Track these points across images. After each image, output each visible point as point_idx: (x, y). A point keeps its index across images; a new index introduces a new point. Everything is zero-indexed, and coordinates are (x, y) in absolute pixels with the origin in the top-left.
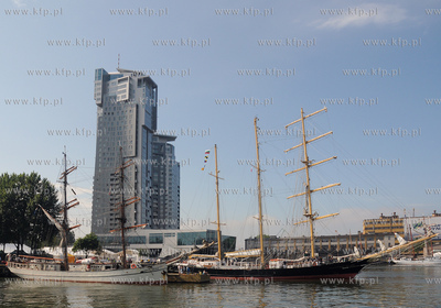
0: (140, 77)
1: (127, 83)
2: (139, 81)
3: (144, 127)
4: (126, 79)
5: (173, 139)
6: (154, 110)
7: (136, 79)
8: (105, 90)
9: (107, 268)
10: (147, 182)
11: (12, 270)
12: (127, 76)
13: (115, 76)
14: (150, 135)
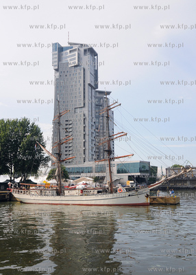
0: (86, 48)
1: (76, 53)
2: (85, 51)
3: (89, 85)
4: (75, 50)
5: (108, 93)
6: (96, 72)
7: (82, 50)
8: (60, 59)
9: (99, 192)
10: (92, 126)
11: (16, 195)
12: (76, 47)
13: (67, 48)
14: (93, 90)
